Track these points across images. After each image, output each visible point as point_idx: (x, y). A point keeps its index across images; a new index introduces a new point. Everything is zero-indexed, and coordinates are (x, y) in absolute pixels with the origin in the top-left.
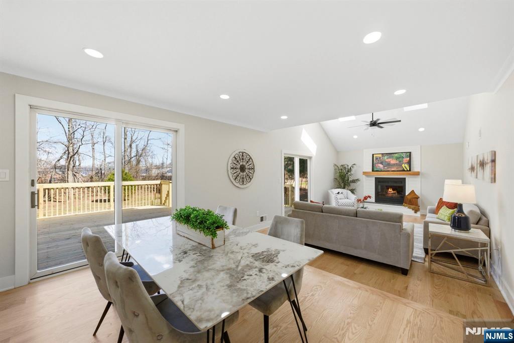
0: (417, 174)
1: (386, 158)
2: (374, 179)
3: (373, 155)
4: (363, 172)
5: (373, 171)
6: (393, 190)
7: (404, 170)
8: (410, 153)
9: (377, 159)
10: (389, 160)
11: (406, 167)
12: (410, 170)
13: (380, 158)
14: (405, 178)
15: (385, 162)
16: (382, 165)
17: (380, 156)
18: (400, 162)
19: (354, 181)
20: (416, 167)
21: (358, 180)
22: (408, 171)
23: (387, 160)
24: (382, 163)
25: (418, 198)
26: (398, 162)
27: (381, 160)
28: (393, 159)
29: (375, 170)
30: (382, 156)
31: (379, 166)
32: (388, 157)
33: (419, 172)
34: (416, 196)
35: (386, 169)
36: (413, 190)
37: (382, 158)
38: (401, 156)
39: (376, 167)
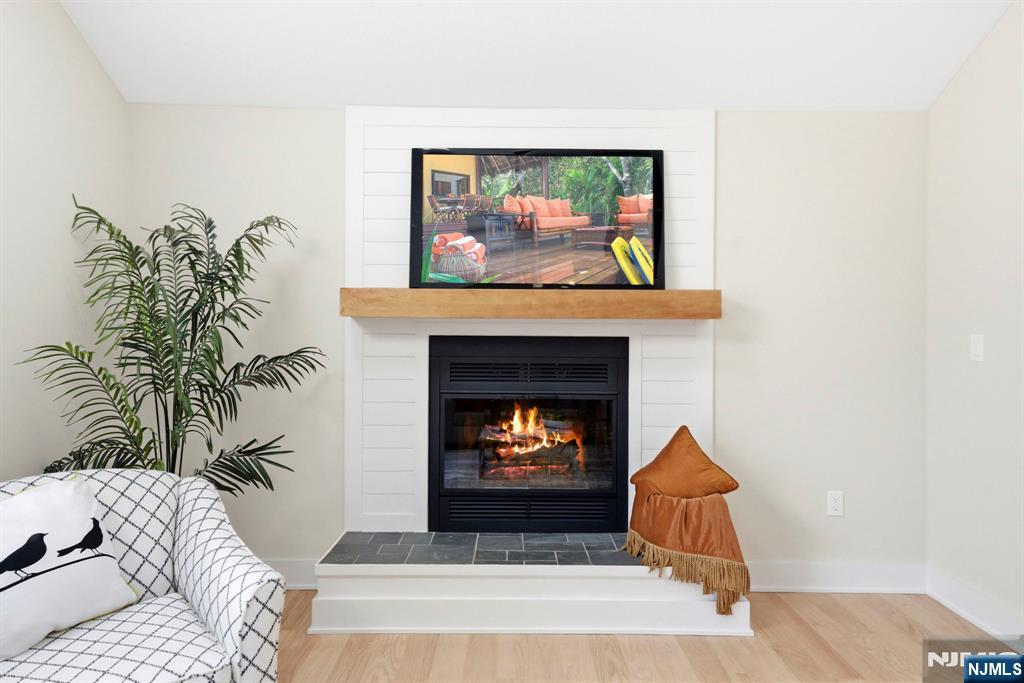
0: (705, 307)
1: (504, 181)
2: (422, 350)
3: (418, 155)
4: (345, 293)
5: (416, 281)
7: (621, 283)
8: (657, 157)
9: (440, 189)
10: (526, 202)
11: (633, 260)
12: (660, 282)
13: (464, 183)
14: (625, 341)
15: (502, 215)
16: (481, 238)
17: (466, 166)
18: (598, 218)
19: (269, 371)
20: (688, 271)
21: (299, 357)
22: (646, 286)
23: (512, 205)
24: (477, 225)
25: (731, 486)
26: (585, 219)
27: (469, 203)
28: (550, 195)
29: (431, 276)
30: (480, 172)
31: (455, 248)
32: (521, 176)
33: (716, 295)
34: (715, 479)
35: (510, 267)
36: (683, 430)
37: (481, 191)
38: (600, 174)
39: (438, 257)
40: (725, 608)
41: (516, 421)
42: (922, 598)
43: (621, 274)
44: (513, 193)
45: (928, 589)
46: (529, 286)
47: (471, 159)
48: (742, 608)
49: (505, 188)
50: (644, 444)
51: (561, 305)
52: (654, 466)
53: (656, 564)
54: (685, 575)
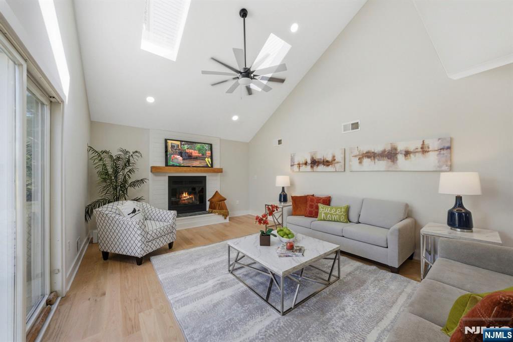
0: (220, 171)
1: (186, 147)
2: (167, 179)
3: (166, 140)
4: (151, 168)
5: (167, 165)
6: (189, 194)
8: (211, 145)
9: (173, 147)
10: (191, 151)
11: (209, 163)
12: (212, 166)
13: (178, 146)
14: (205, 177)
15: (186, 152)
16: (182, 156)
18: (203, 155)
19: (136, 184)
20: (217, 165)
21: (142, 181)
23: (188, 151)
24: (181, 154)
25: (225, 199)
26: (201, 155)
27: (179, 150)
28: (195, 150)
29: (171, 163)
30: (181, 144)
31: (176, 158)
32: (189, 146)
33: (222, 169)
34: (221, 199)
35: (187, 163)
36: (217, 192)
37: (181, 148)
38: (203, 147)
39: (172, 159)
40: (225, 218)
41: (184, 194)
42: (249, 215)
43: (207, 165)
44: (188, 149)
45: (250, 214)
46: (189, 166)
47: (179, 142)
48: (228, 218)
49: (186, 148)
50: (209, 195)
51: (197, 170)
52: (213, 197)
53: (215, 213)
54: (219, 214)
